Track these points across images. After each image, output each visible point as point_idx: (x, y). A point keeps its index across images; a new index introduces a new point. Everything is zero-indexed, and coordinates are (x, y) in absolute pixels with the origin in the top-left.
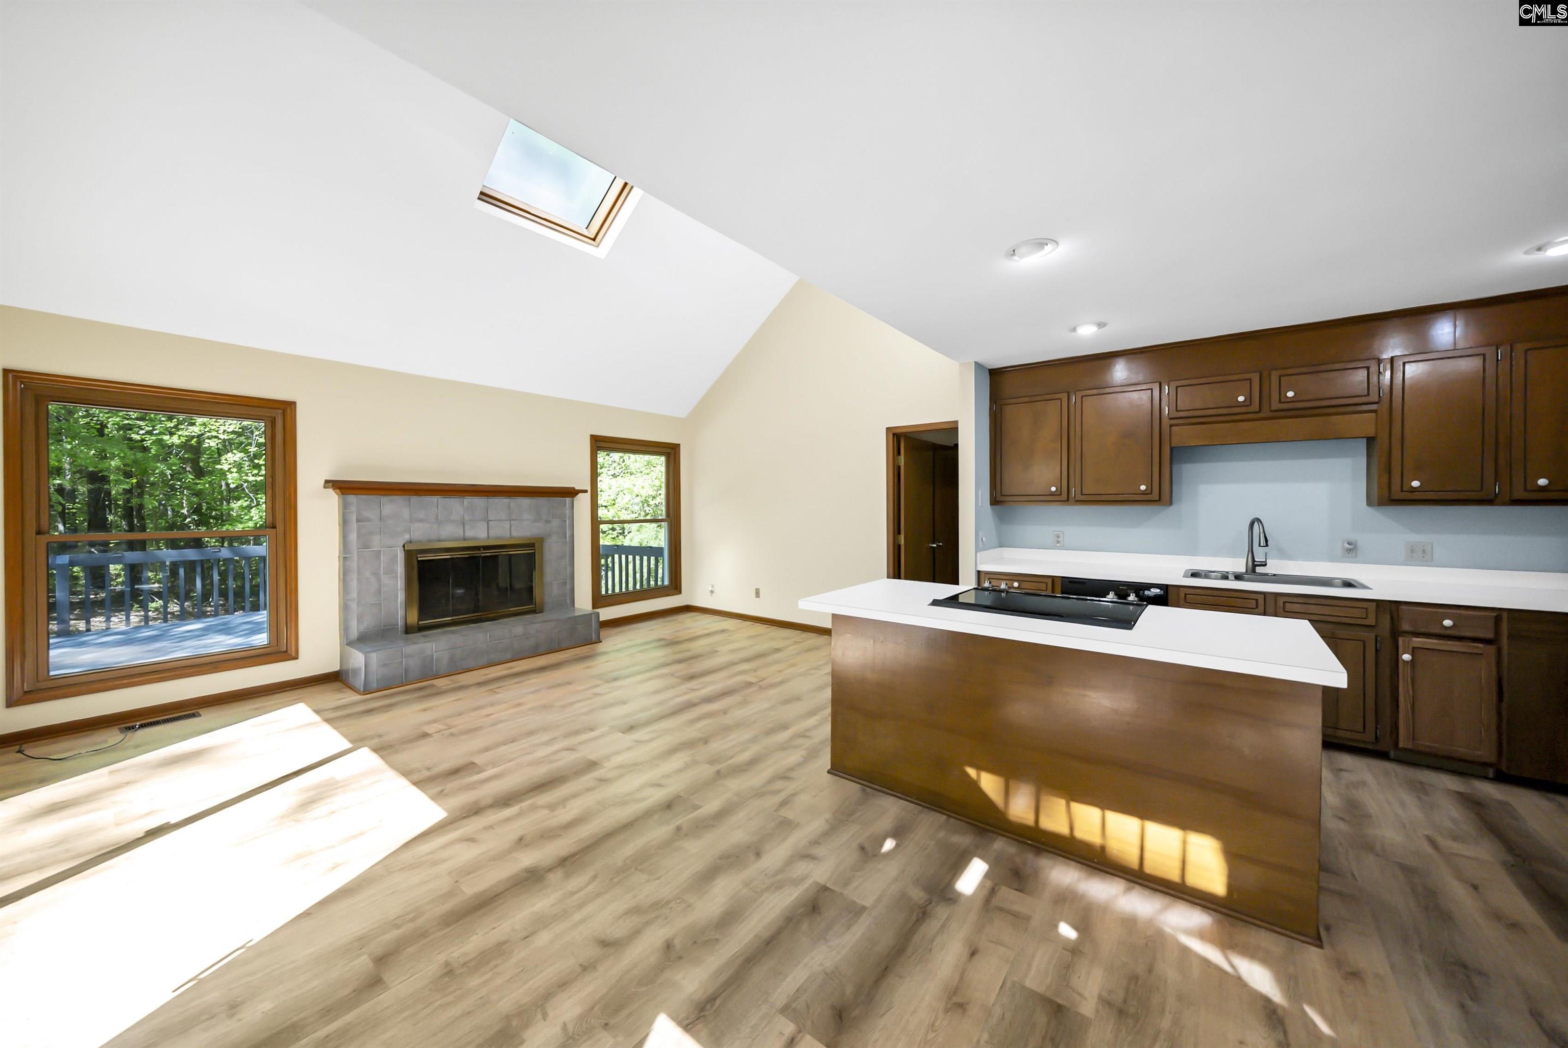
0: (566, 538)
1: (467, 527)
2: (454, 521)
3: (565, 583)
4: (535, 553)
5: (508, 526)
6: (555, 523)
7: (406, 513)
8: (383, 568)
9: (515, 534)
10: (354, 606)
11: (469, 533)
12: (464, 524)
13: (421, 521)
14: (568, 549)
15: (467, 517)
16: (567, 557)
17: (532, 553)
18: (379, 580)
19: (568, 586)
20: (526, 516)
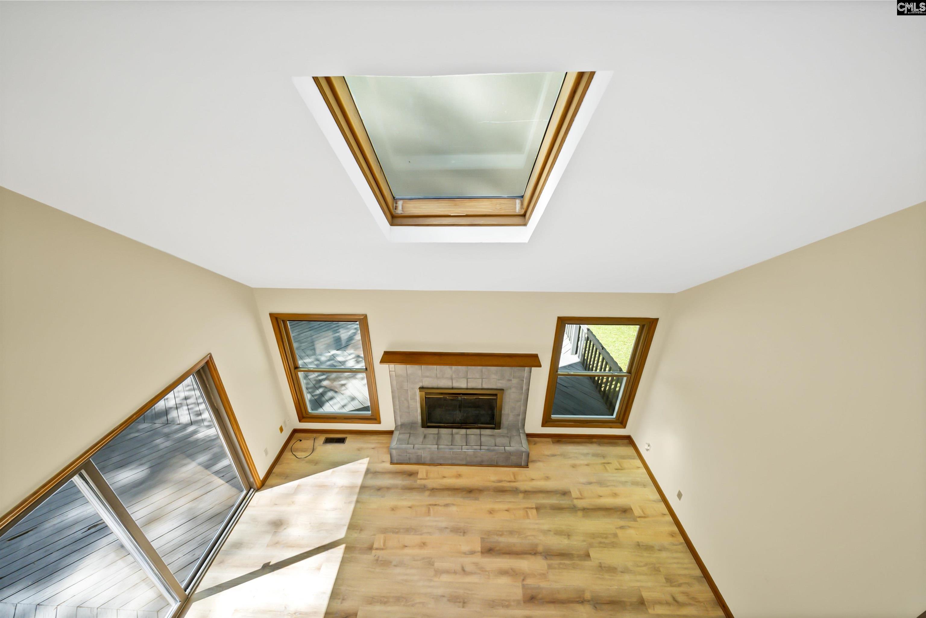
0: (523, 390)
1: (454, 381)
2: (447, 378)
3: (519, 415)
4: (497, 398)
5: (481, 382)
6: (515, 381)
7: (419, 373)
8: (410, 397)
9: (485, 386)
10: (398, 411)
11: (456, 385)
12: (452, 379)
13: (427, 377)
14: (523, 397)
15: (454, 376)
16: (522, 401)
17: (495, 399)
18: (408, 402)
19: (521, 417)
20: (493, 376)
